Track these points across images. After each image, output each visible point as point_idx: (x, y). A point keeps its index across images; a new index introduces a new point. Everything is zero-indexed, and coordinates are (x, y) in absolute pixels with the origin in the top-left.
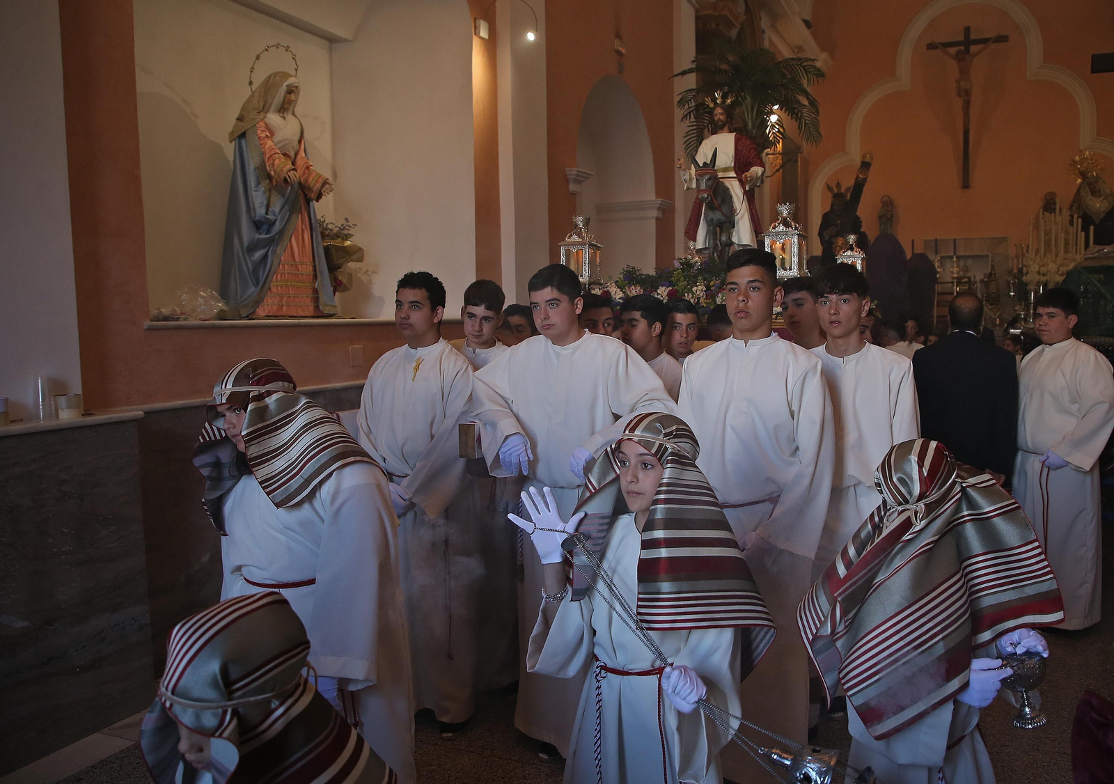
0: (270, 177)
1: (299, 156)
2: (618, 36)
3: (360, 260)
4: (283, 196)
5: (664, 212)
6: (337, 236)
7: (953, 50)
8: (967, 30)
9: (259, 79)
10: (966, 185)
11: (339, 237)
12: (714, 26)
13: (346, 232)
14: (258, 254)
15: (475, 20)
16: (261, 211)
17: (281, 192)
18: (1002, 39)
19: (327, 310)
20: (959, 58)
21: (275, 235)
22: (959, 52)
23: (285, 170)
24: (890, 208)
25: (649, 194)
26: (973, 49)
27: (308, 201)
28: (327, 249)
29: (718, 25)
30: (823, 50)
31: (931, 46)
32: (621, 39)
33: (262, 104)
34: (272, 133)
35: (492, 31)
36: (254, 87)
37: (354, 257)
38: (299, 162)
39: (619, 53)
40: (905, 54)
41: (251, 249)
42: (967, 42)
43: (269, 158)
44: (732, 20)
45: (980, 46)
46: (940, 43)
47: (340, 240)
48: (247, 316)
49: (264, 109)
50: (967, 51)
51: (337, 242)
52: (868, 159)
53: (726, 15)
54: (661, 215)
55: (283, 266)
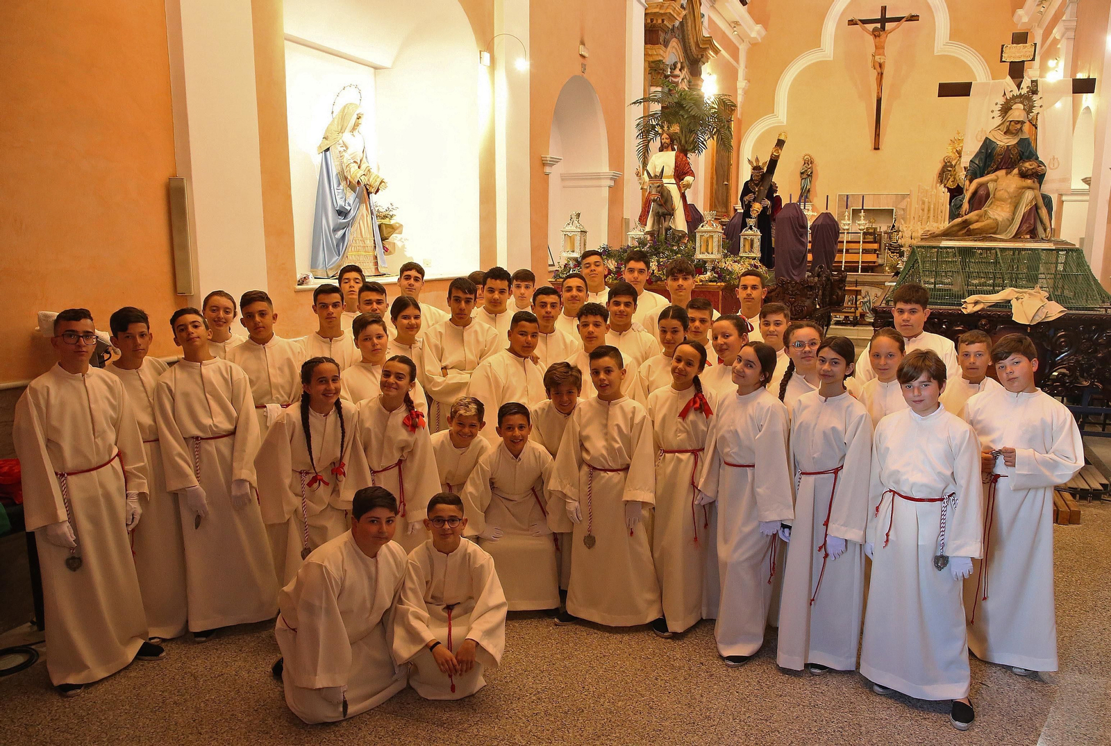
0: (346, 178)
1: (362, 162)
2: (583, 43)
3: (400, 233)
4: (355, 192)
5: (615, 180)
6: (385, 217)
7: (871, 27)
8: (884, 9)
9: (337, 110)
10: (877, 148)
11: (387, 217)
12: (660, 21)
13: (391, 213)
14: (340, 233)
15: (480, 52)
16: (341, 202)
17: (353, 189)
18: (913, 18)
19: (382, 270)
20: (876, 34)
21: (350, 220)
22: (875, 30)
23: (359, 175)
24: (810, 165)
25: (605, 168)
26: (888, 26)
27: (369, 194)
28: (380, 226)
29: (663, 21)
30: (757, 23)
31: (852, 22)
32: (584, 45)
33: (340, 127)
34: (347, 148)
35: (493, 59)
36: (334, 114)
37: (397, 231)
38: (363, 167)
39: (583, 56)
40: (830, 27)
41: (335, 230)
42: (883, 20)
43: (347, 166)
44: (675, 16)
45: (894, 24)
46: (860, 20)
47: (388, 219)
48: (333, 277)
49: (342, 131)
50: (883, 28)
51: (386, 221)
52: (782, 138)
53: (670, 13)
54: (612, 183)
55: (356, 241)
